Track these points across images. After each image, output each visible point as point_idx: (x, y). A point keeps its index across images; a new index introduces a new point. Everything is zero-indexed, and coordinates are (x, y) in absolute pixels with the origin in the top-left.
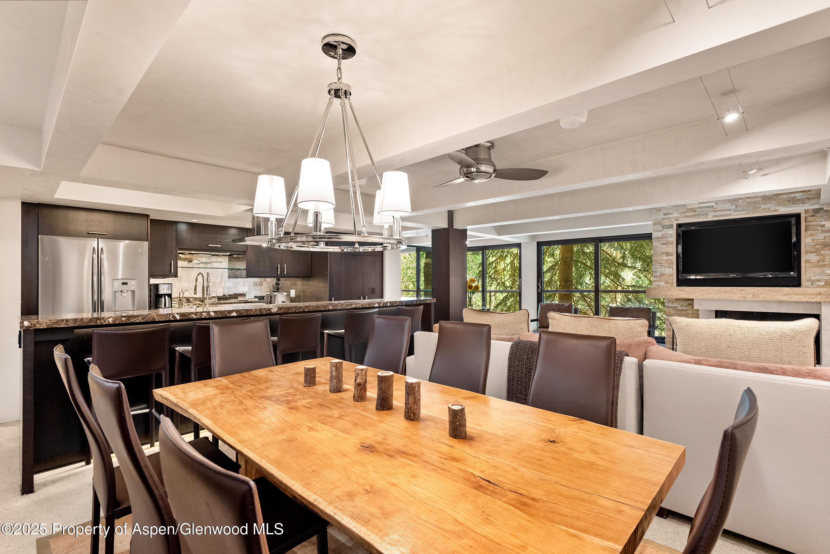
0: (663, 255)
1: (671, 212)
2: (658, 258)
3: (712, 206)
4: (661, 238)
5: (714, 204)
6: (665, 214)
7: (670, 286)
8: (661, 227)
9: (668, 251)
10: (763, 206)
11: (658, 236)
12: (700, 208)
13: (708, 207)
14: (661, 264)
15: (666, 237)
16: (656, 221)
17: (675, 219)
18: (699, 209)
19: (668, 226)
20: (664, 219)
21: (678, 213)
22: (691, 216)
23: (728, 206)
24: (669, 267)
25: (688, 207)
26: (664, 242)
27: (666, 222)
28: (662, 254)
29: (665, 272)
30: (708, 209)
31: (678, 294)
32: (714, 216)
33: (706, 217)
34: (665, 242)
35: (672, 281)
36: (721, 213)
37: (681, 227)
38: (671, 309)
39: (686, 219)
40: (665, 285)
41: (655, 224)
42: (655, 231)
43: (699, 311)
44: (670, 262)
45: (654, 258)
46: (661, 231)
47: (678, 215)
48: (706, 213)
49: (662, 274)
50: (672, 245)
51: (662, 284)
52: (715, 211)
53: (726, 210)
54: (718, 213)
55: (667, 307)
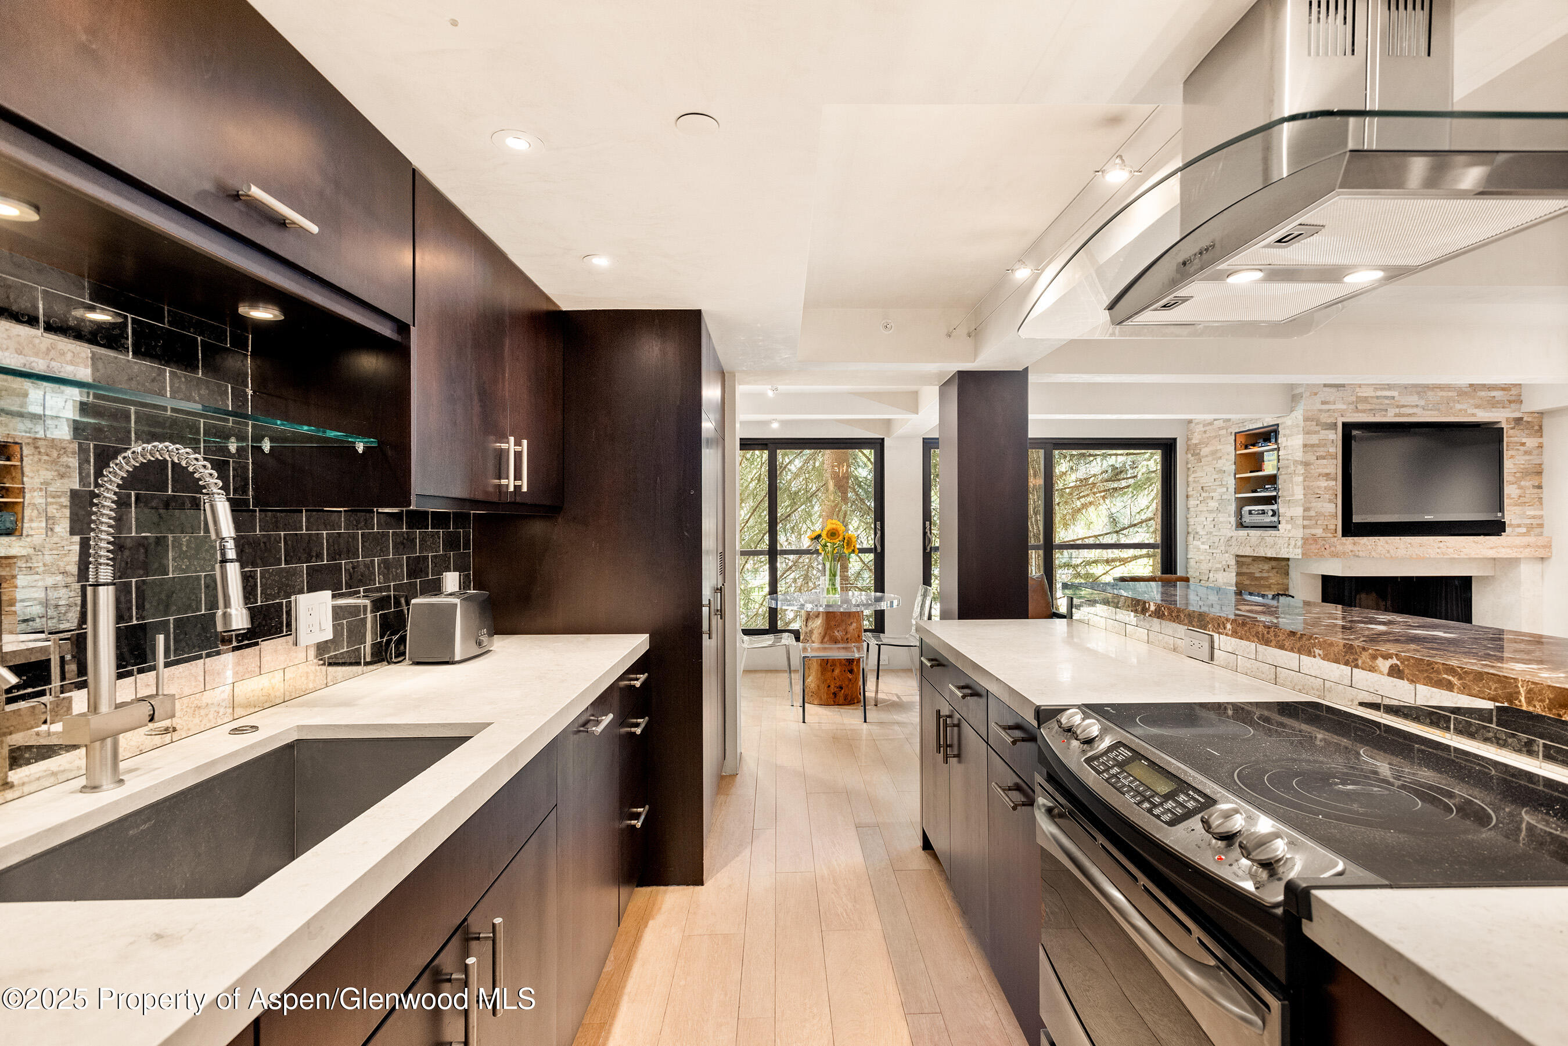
0: (1321, 477)
1: (1332, 399)
2: (1312, 484)
3: (1393, 398)
4: (1318, 446)
5: (1395, 394)
6: (1323, 403)
7: (1331, 535)
8: (1317, 425)
9: (1328, 472)
10: (1458, 406)
11: (1312, 442)
12: (1378, 397)
13: (1386, 397)
14: (1318, 496)
15: (1325, 445)
16: (1310, 413)
17: (1339, 414)
18: (1375, 400)
19: (1326, 424)
20: (1320, 410)
21: (1344, 403)
22: (1364, 411)
23: (1414, 399)
24: (1330, 501)
25: (1359, 394)
26: (1321, 454)
27: (1325, 418)
29: (1323, 510)
30: (1387, 402)
31: (1352, 551)
32: (1396, 415)
33: (1385, 416)
34: (1324, 454)
35: (1333, 527)
36: (1403, 410)
37: (1347, 427)
38: (1245, 578)
39: (1356, 415)
40: (1324, 535)
41: (1306, 419)
42: (1308, 433)
43: (1288, 579)
44: (1331, 492)
45: (1306, 483)
46: (1316, 432)
47: (1344, 407)
48: (1382, 407)
49: (1319, 514)
50: (1335, 461)
51: (1319, 532)
52: (1398, 407)
53: (1413, 406)
54: (1402, 409)
55: (1238, 574)
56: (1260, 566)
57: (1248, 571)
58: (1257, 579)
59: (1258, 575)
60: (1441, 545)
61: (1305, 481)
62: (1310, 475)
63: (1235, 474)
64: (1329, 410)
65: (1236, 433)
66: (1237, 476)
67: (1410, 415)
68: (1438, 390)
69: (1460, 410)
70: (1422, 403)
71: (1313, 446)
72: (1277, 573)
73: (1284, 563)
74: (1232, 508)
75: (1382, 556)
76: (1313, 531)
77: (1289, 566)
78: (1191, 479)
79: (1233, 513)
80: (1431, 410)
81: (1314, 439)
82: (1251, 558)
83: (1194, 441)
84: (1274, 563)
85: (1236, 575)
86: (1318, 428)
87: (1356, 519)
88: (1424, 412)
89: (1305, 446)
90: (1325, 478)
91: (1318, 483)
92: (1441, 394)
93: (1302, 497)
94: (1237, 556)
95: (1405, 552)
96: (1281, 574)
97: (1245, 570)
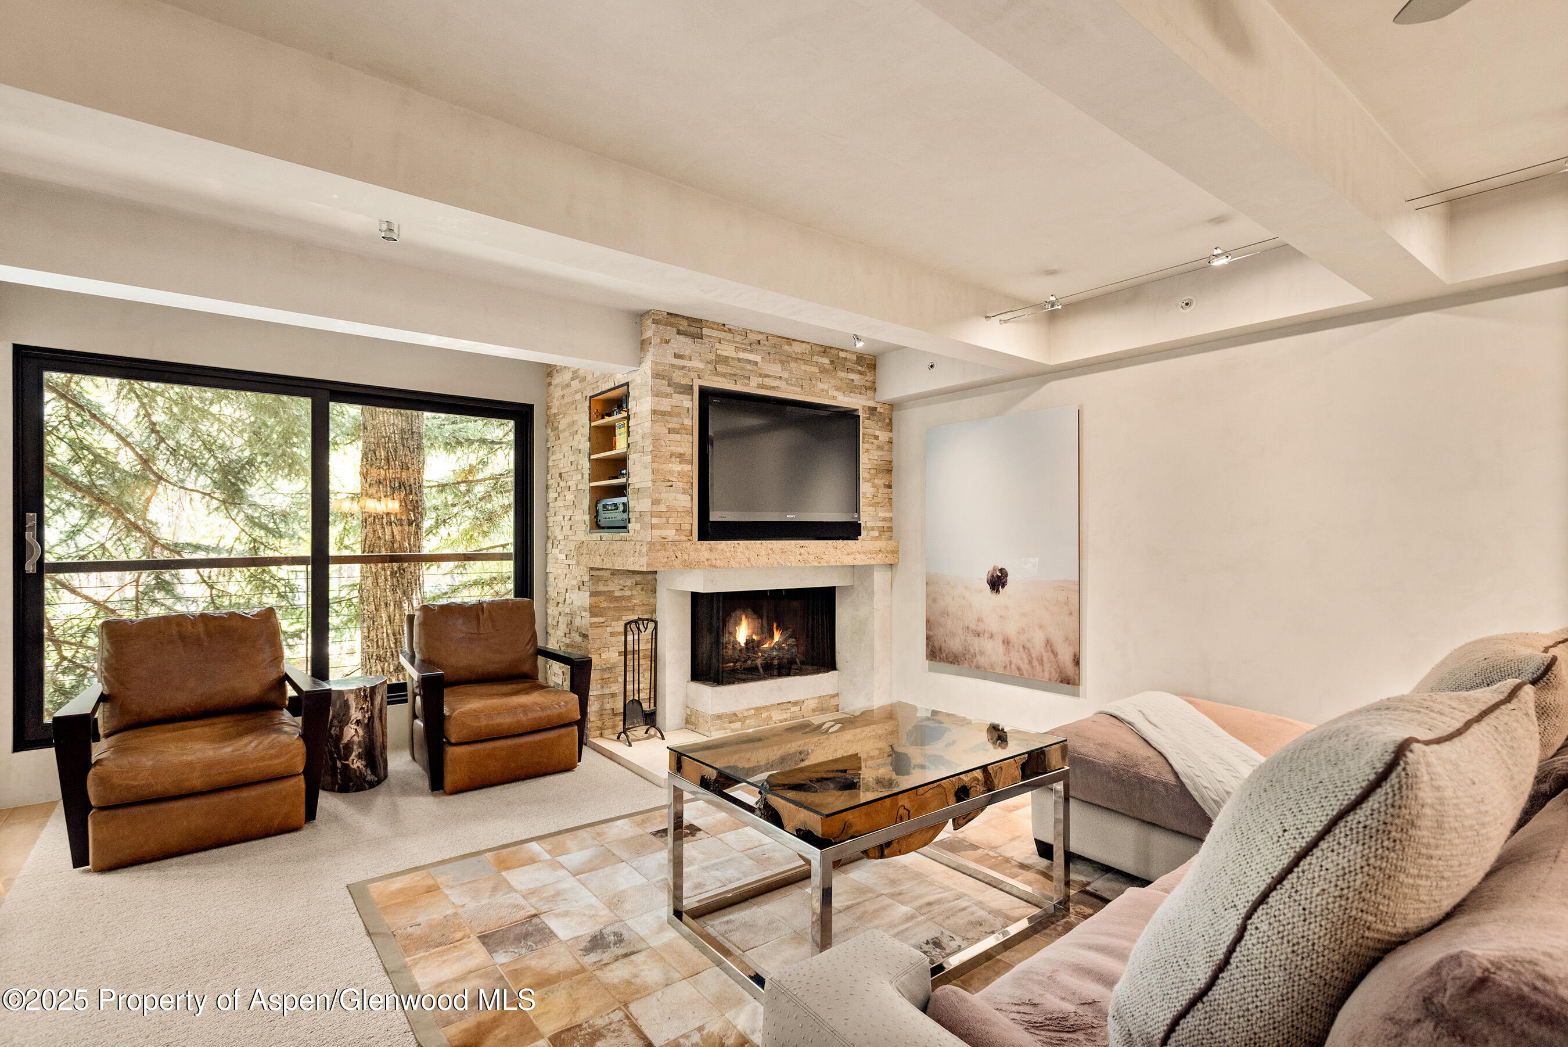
0: (673, 459)
1: (687, 353)
2: (662, 467)
3: (756, 363)
4: (670, 414)
5: (758, 359)
6: (677, 356)
7: (686, 539)
8: (669, 385)
9: (682, 451)
10: (821, 386)
11: (662, 409)
12: (739, 360)
13: (749, 362)
14: (670, 484)
15: (679, 415)
16: (660, 368)
17: (696, 374)
18: (736, 363)
19: (682, 386)
20: (673, 366)
21: (701, 361)
22: (724, 375)
24: (685, 492)
25: (719, 352)
26: (674, 426)
27: (678, 377)
28: (671, 456)
29: (676, 504)
30: (749, 367)
31: (707, 560)
32: (759, 386)
33: (747, 385)
34: (677, 426)
35: (688, 527)
36: (768, 382)
37: (707, 396)
38: (602, 598)
39: (716, 378)
40: (677, 538)
41: (656, 375)
42: (657, 395)
43: (655, 597)
44: (685, 479)
45: (655, 465)
46: (668, 396)
47: (701, 366)
48: (746, 374)
49: (670, 509)
50: (690, 438)
51: (671, 533)
52: (760, 375)
53: (775, 378)
54: (765, 379)
55: (593, 594)
56: (622, 582)
57: (605, 589)
58: (617, 599)
59: (618, 594)
60: (802, 550)
61: (653, 462)
62: (659, 454)
63: (590, 454)
64: (683, 367)
65: (591, 397)
66: (592, 457)
67: (773, 388)
68: (802, 362)
69: (822, 390)
70: (785, 375)
71: (663, 413)
72: (642, 589)
73: (650, 577)
74: (586, 502)
75: (742, 566)
76: (664, 533)
77: (656, 580)
78: (550, 463)
79: (587, 508)
80: (795, 386)
81: (665, 405)
82: (609, 572)
83: (554, 411)
84: (638, 578)
85: (590, 596)
86: (670, 390)
87: (715, 516)
88: (787, 387)
89: (654, 412)
90: (678, 460)
91: (671, 465)
92: (804, 367)
93: (650, 484)
94: (592, 569)
95: (766, 560)
96: (646, 592)
97: (601, 588)
